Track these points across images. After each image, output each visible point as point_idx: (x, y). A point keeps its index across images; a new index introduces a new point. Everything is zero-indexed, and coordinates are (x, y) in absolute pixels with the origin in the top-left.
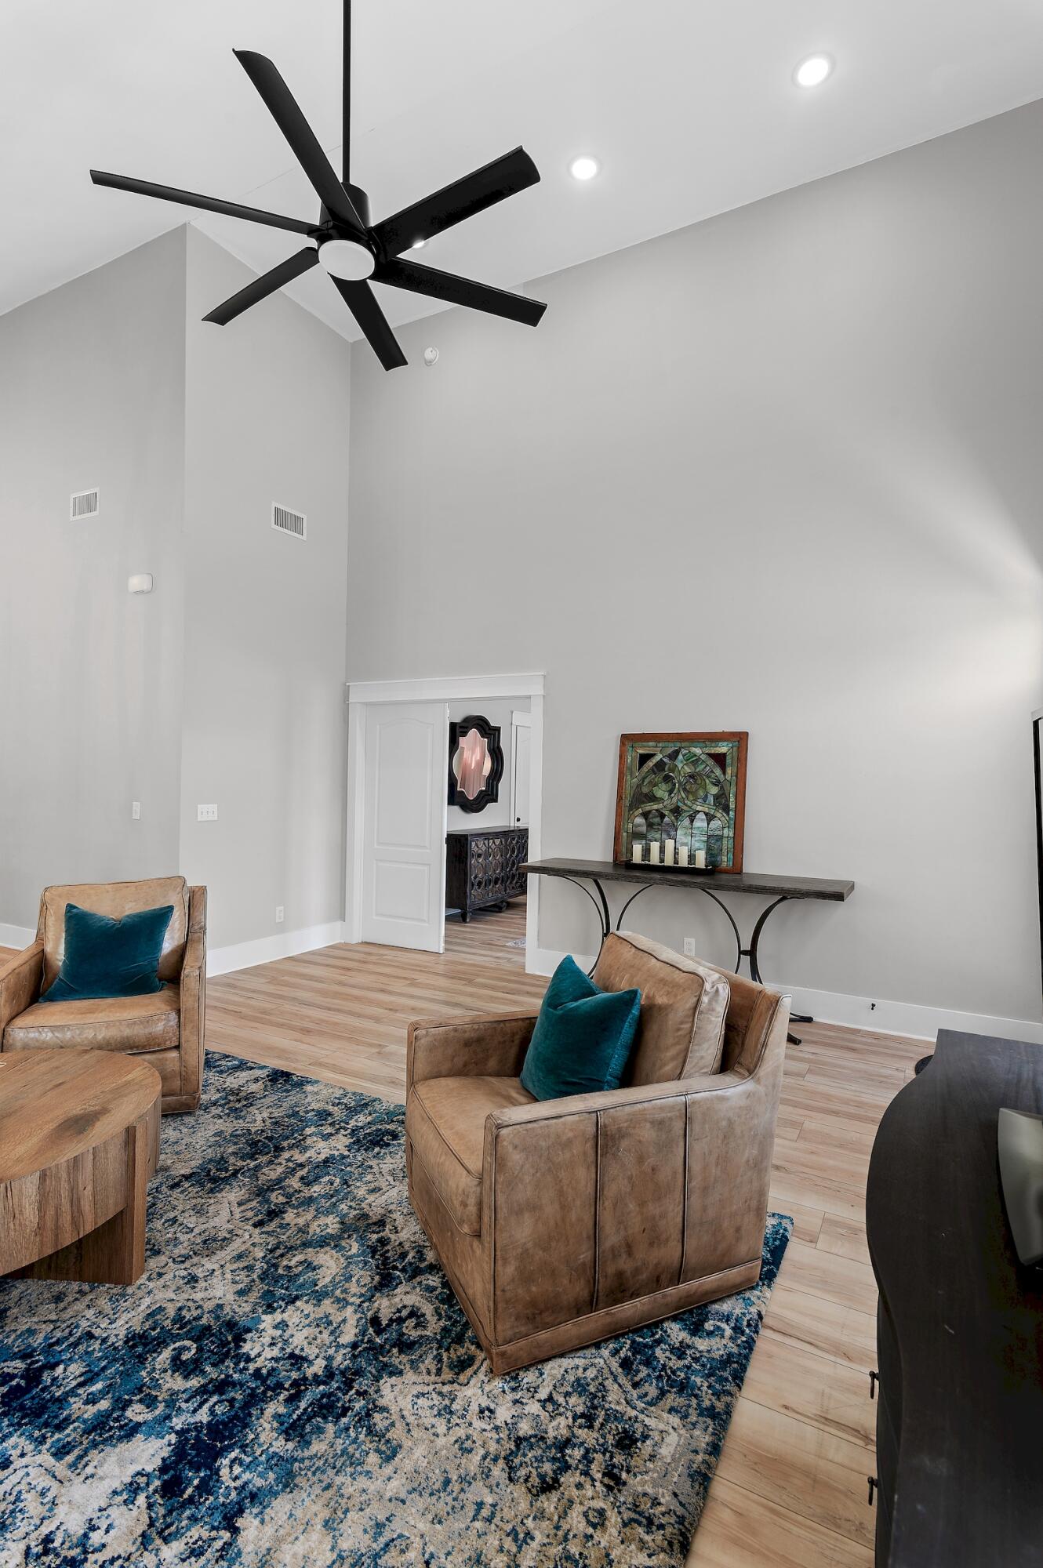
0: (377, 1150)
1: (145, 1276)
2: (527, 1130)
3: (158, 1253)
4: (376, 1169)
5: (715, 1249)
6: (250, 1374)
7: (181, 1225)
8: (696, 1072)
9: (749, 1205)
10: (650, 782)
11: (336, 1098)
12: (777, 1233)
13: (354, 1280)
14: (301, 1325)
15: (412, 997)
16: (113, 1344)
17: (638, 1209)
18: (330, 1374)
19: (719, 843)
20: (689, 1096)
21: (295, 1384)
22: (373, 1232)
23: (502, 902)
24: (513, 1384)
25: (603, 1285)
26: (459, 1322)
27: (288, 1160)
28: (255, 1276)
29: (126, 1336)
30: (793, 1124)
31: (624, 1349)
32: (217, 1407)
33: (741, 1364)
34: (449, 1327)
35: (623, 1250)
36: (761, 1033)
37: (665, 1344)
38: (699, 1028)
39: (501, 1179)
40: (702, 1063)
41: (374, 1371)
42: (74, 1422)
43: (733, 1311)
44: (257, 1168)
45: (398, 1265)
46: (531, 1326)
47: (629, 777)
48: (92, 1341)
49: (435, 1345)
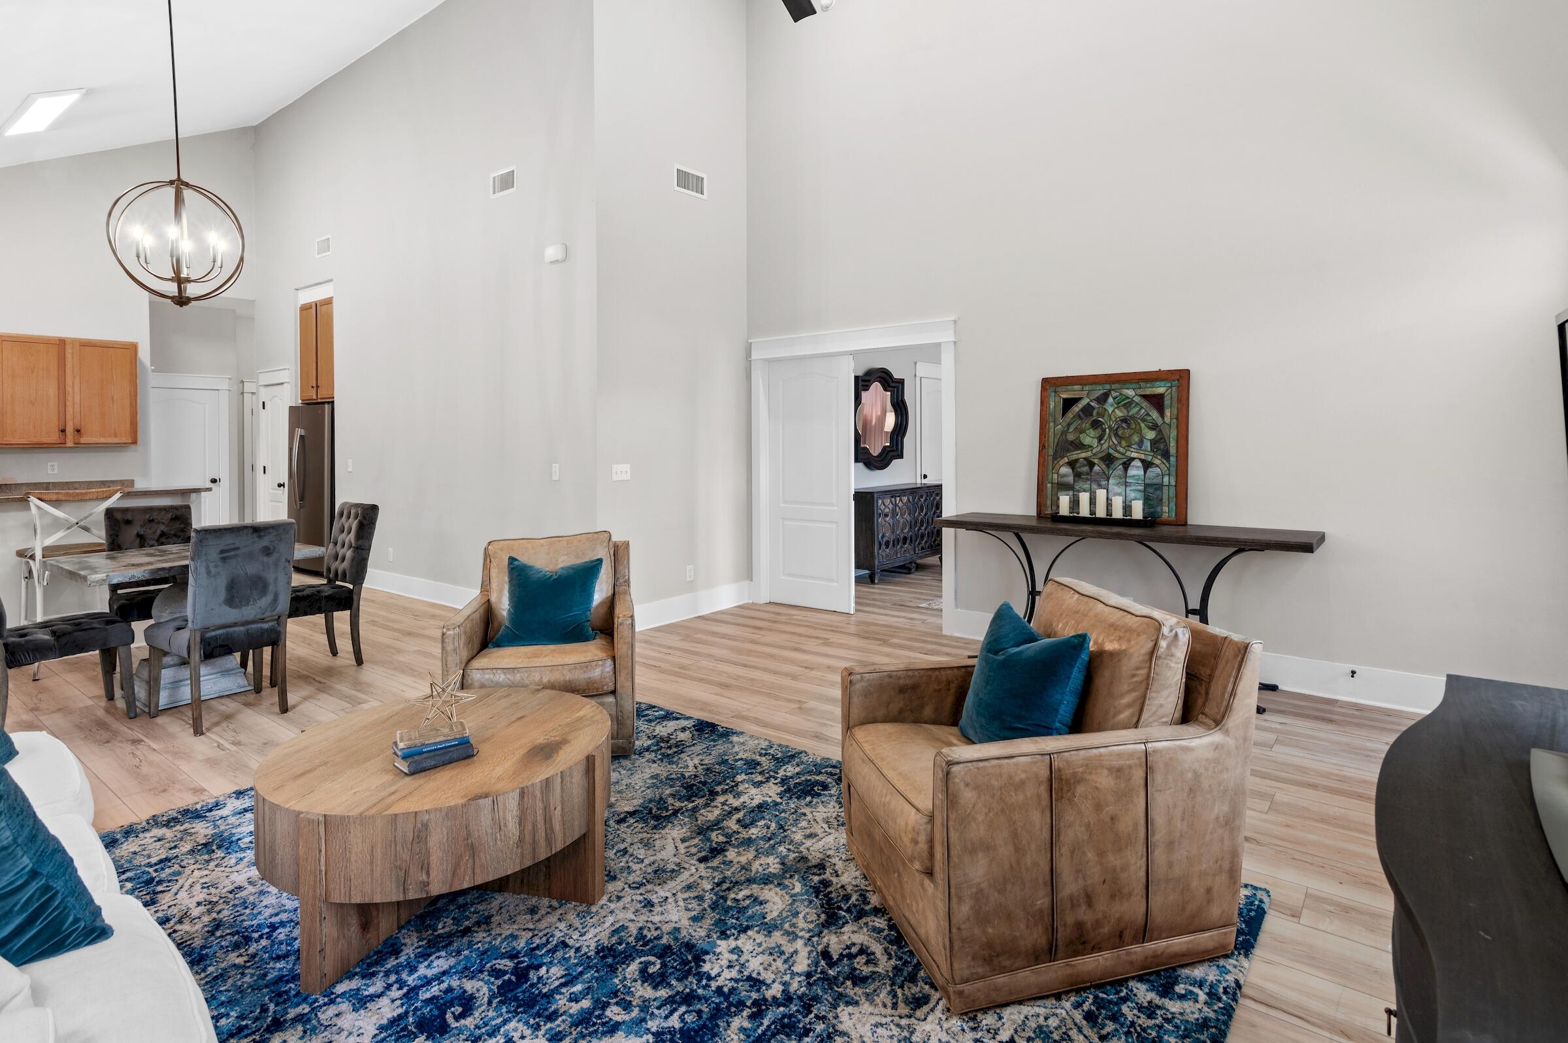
0: (808, 799)
1: (605, 898)
2: (978, 768)
3: (614, 878)
4: (810, 816)
5: (1184, 909)
6: (712, 991)
7: (632, 855)
8: (1154, 721)
9: (1221, 866)
10: (1076, 429)
11: (762, 749)
12: (1252, 903)
13: (801, 916)
14: (755, 952)
15: (827, 656)
16: (586, 953)
17: (1096, 858)
18: (788, 998)
19: (1158, 493)
20: (1149, 745)
21: (756, 1003)
22: (814, 874)
23: (911, 563)
24: (971, 1024)
25: (1062, 935)
26: (910, 963)
27: (724, 804)
28: (706, 905)
29: (596, 948)
30: (1262, 795)
31: (1087, 1003)
32: (686, 1016)
33: (1220, 1030)
34: (899, 966)
35: (1081, 900)
36: (1228, 682)
37: (1132, 1003)
38: (1157, 674)
39: (953, 816)
40: (1161, 711)
41: (830, 999)
42: (562, 1015)
43: (1206, 978)
44: (695, 810)
45: (842, 905)
46: (988, 968)
47: (1052, 424)
48: (567, 949)
49: (888, 982)
